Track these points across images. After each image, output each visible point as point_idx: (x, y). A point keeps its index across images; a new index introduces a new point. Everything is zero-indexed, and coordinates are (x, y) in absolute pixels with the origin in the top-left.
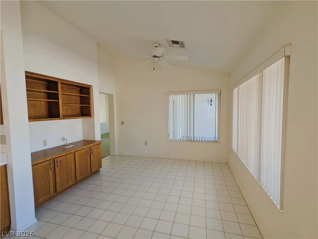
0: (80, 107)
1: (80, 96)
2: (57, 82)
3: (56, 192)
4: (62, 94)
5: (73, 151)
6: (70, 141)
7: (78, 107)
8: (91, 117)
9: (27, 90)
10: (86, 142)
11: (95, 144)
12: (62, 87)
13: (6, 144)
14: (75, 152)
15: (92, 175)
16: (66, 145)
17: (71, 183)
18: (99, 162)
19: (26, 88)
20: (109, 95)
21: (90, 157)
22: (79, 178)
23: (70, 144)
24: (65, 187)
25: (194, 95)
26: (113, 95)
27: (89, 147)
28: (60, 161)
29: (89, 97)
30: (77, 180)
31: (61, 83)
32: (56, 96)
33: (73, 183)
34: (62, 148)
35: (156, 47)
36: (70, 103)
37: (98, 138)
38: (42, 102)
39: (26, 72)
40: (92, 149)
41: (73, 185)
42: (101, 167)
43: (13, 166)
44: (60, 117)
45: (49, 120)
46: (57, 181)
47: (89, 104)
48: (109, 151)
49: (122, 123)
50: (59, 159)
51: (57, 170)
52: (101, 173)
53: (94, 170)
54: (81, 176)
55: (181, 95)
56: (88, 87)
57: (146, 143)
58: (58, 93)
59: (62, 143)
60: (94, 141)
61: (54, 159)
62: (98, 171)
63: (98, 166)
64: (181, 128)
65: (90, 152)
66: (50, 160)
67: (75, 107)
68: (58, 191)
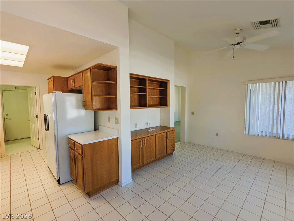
0: (159, 98)
1: (160, 90)
2: (146, 79)
3: (143, 164)
4: (149, 88)
5: (154, 134)
6: (152, 126)
7: (158, 98)
8: (168, 107)
9: (130, 87)
10: (163, 128)
11: (170, 130)
12: (149, 83)
13: (118, 124)
14: (156, 135)
15: (167, 156)
16: (149, 129)
17: (152, 159)
18: (172, 145)
19: (130, 85)
20: (182, 87)
21: (166, 140)
22: (158, 156)
23: (152, 128)
24: (149, 161)
25: (286, 82)
26: (185, 87)
27: (166, 132)
28: (147, 140)
29: (167, 90)
30: (157, 157)
31: (148, 79)
32: (144, 90)
33: (154, 159)
34: (147, 130)
35: (236, 34)
36: (153, 95)
37: (172, 125)
38: (136, 95)
39: (130, 74)
40: (168, 134)
41: (154, 161)
42: (174, 151)
43: (122, 140)
44: (146, 106)
45: (135, 109)
46: (144, 155)
47: (167, 96)
48: (180, 138)
49: (193, 113)
50: (146, 139)
51: (144, 147)
52: (174, 156)
53: (169, 152)
54: (159, 155)
55: (261, 84)
56: (166, 81)
57: (217, 135)
58: (146, 88)
59: (146, 127)
60: (169, 128)
61: (143, 138)
62: (171, 154)
63: (172, 149)
64: (259, 122)
65: (166, 136)
66: (140, 138)
67: (156, 98)
68: (144, 163)
